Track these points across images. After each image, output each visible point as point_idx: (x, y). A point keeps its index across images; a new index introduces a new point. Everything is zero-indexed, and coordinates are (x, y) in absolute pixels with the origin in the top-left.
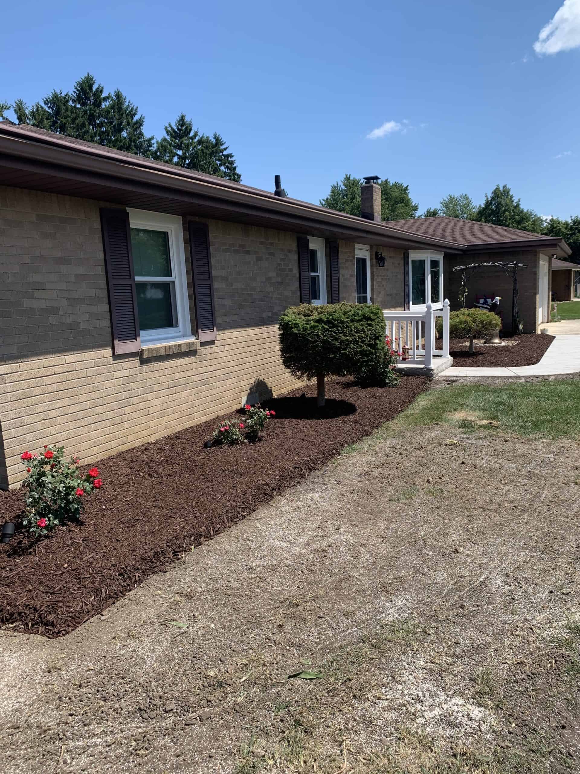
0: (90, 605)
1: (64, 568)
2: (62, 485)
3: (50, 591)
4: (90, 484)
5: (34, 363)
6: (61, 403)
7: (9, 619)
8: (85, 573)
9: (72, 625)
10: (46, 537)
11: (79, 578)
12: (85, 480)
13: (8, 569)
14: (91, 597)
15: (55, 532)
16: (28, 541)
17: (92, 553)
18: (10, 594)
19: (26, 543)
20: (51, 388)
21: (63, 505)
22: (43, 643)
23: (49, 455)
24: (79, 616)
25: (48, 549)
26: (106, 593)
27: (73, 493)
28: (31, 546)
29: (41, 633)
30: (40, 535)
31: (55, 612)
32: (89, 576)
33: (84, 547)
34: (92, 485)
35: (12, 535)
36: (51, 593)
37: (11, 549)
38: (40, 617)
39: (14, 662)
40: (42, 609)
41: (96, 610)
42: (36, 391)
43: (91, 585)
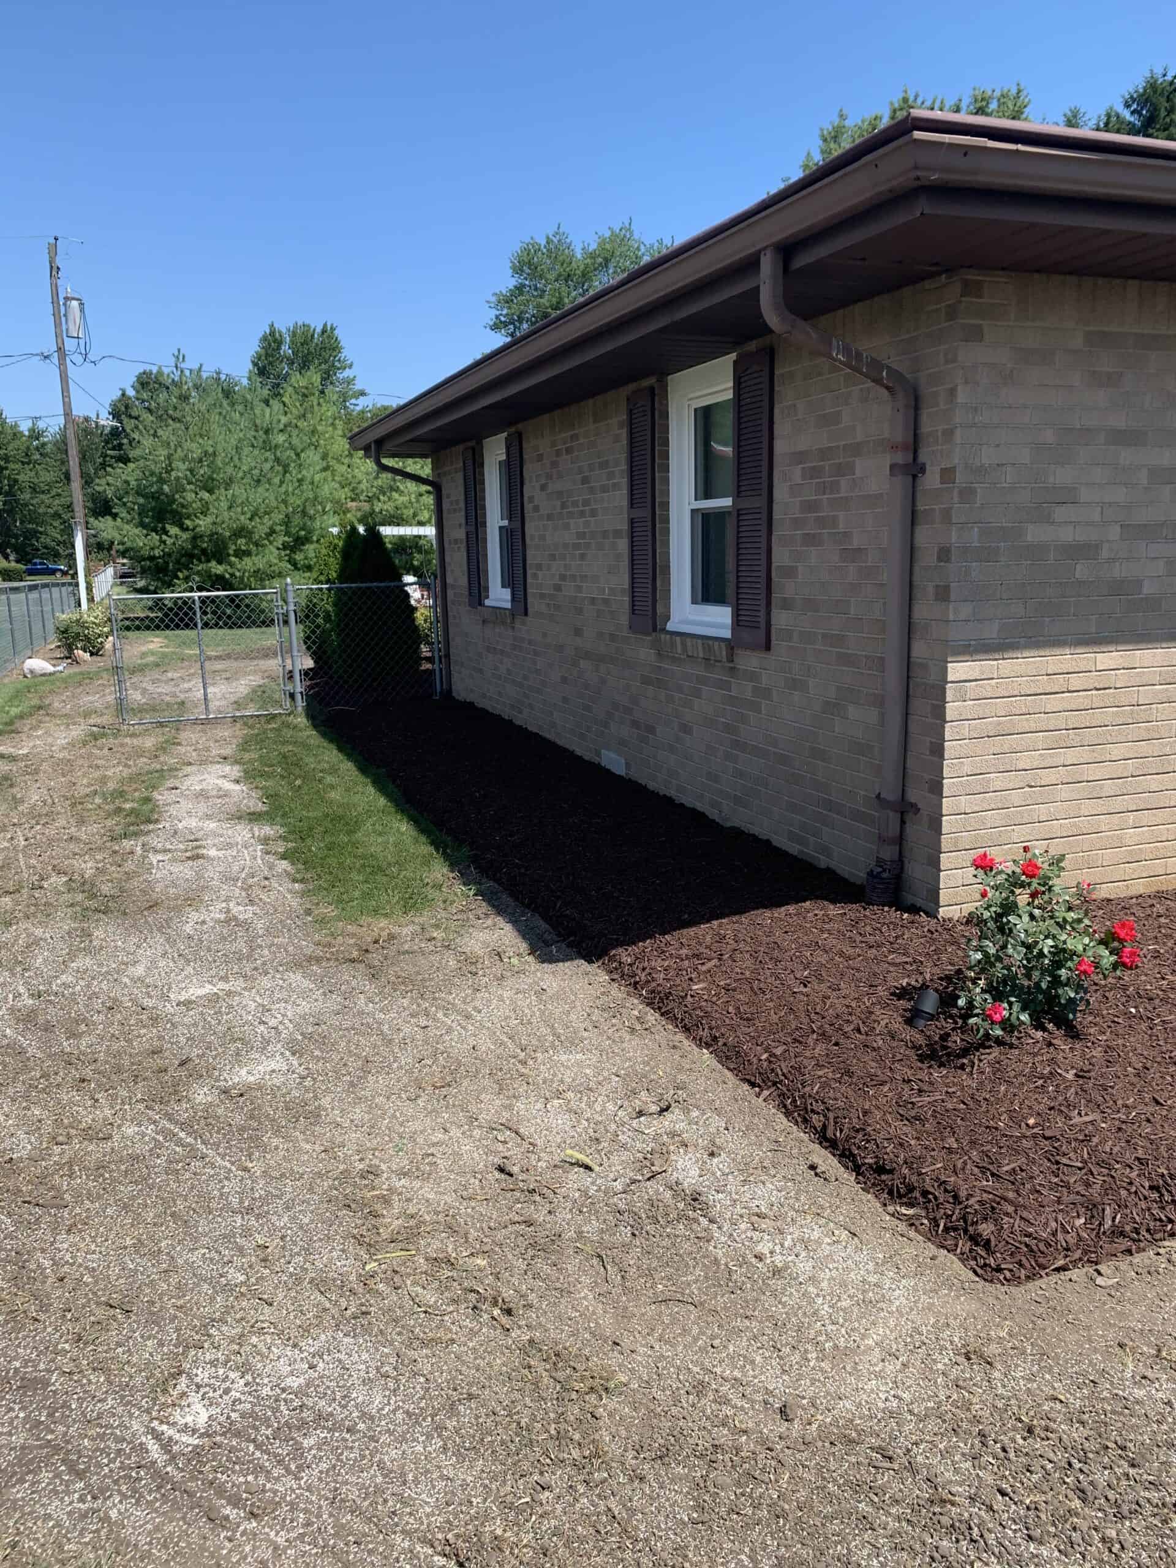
0: (1074, 1234)
1: (1027, 1125)
2: (1050, 942)
3: (990, 1167)
4: (1111, 953)
5: (1028, 664)
6: (1071, 756)
7: (904, 1196)
8: (1072, 1155)
9: (1028, 1265)
10: (999, 1042)
11: (1058, 1163)
12: (1101, 942)
13: (916, 1087)
14: (1078, 1216)
15: (1019, 1038)
16: (962, 1040)
17: (1093, 1112)
18: (913, 1142)
19: (955, 1042)
20: (1054, 721)
21: (1044, 985)
22: (962, 1282)
23: (1031, 869)
24: (1046, 1251)
25: (999, 1070)
26: (1114, 1219)
27: (1069, 964)
28: (965, 1052)
29: (962, 1254)
30: (987, 1036)
31: (996, 1220)
32: (1080, 1165)
33: (1077, 1093)
34: (1114, 958)
35: (932, 1017)
36: (993, 1175)
37: (927, 1045)
38: (964, 1218)
39: (899, 1298)
40: (970, 1202)
41: (1085, 1252)
42: (1023, 723)
43: (1081, 1189)
